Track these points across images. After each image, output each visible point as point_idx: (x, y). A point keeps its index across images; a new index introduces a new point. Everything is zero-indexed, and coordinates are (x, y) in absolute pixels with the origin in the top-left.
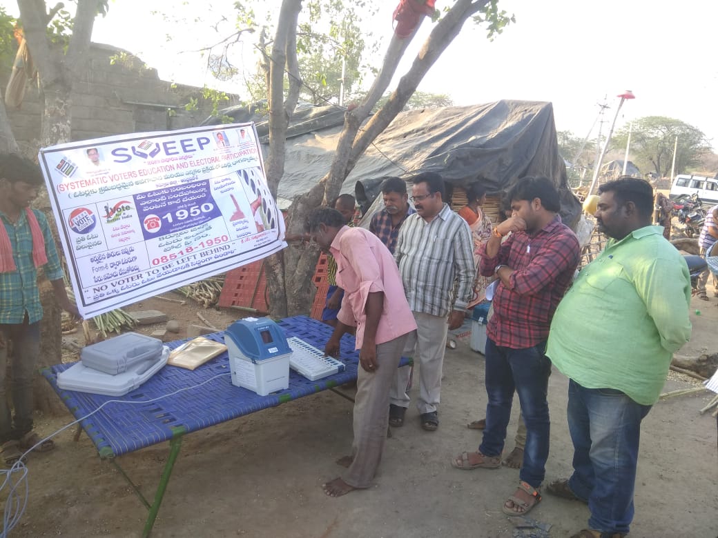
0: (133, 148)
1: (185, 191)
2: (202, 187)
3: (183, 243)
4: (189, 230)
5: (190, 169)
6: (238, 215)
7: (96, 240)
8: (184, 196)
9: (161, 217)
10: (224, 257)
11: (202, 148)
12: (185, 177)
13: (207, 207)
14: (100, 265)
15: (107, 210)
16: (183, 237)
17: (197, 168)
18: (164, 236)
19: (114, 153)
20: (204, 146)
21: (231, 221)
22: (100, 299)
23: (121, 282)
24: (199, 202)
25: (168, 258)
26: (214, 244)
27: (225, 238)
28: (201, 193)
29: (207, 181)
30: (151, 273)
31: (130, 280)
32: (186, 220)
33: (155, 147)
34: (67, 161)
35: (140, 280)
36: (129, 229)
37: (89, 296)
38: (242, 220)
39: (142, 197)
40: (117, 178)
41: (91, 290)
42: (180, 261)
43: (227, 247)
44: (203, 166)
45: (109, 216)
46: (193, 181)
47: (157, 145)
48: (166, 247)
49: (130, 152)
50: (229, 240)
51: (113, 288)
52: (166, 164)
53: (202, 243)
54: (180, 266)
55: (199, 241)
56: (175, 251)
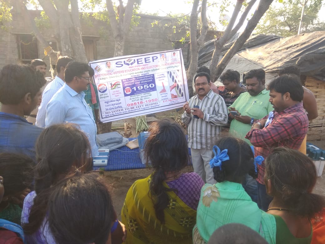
0: (124, 62)
1: (142, 79)
2: (150, 77)
3: (140, 98)
4: (143, 94)
5: (146, 70)
6: (164, 91)
7: (107, 95)
8: (142, 81)
9: (131, 88)
10: (154, 107)
11: (153, 61)
12: (144, 73)
13: (152, 86)
14: (108, 104)
15: (111, 85)
16: (140, 96)
17: (149, 69)
18: (132, 96)
19: (116, 64)
20: (154, 60)
21: (160, 93)
22: (108, 116)
23: (115, 111)
24: (149, 83)
25: (134, 104)
26: (151, 102)
27: (156, 100)
28: (150, 80)
29: (153, 75)
30: (126, 109)
31: (119, 111)
32: (142, 90)
33: (133, 61)
34: (98, 67)
35: (122, 111)
36: (119, 92)
37: (104, 115)
38: (165, 93)
39: (125, 80)
40: (116, 73)
41: (105, 113)
42: (137, 107)
43: (157, 103)
44: (152, 69)
45: (112, 87)
46: (147, 75)
47: (134, 60)
48: (133, 100)
49: (123, 63)
50: (158, 100)
51: (113, 113)
52: (137, 67)
53: (147, 101)
54: (137, 108)
55: (146, 100)
56: (136, 102)
